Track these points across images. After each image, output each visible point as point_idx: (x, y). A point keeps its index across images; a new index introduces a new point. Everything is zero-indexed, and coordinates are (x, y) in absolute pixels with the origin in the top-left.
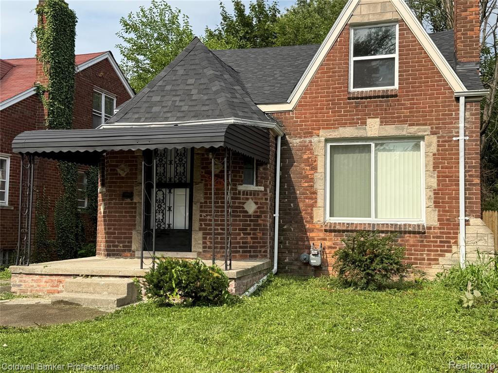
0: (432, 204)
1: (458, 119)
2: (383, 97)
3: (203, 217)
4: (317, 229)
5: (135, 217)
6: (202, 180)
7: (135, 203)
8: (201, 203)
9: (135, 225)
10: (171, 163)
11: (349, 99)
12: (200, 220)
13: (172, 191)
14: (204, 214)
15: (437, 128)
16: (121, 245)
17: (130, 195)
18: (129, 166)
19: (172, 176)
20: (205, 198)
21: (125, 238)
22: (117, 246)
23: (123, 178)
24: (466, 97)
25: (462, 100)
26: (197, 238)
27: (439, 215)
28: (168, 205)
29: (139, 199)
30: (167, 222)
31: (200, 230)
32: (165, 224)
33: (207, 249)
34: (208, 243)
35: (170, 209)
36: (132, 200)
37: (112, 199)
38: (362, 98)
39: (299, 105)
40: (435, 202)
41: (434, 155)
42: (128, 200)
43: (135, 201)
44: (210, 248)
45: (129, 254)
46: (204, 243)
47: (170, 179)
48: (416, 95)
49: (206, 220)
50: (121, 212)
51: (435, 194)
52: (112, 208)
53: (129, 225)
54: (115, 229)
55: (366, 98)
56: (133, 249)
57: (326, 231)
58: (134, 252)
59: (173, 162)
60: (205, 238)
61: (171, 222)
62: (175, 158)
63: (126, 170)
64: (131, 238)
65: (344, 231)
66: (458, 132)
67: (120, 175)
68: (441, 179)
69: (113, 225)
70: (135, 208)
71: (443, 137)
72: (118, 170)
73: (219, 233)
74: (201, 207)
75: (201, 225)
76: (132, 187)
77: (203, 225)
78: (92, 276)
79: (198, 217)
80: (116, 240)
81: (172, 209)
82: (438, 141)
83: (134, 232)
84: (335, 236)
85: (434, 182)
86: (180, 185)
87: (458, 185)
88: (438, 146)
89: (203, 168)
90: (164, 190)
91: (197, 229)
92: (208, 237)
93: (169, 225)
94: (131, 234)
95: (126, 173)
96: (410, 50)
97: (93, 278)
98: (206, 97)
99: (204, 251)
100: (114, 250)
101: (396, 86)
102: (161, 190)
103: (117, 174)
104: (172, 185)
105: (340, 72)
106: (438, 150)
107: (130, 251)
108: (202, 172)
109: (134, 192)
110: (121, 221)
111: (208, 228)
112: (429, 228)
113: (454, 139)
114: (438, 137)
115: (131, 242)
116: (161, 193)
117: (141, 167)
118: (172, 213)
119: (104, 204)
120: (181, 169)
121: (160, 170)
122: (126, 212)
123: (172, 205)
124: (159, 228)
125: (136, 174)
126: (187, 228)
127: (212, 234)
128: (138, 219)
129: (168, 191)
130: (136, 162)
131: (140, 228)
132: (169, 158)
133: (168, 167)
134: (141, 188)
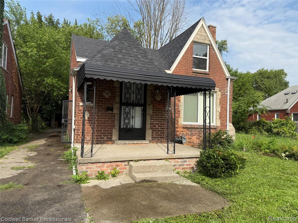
0: (218, 117)
1: (227, 86)
2: (204, 74)
3: (152, 122)
4: (180, 127)
5: (114, 121)
6: (152, 103)
7: (115, 114)
8: (151, 115)
9: (114, 126)
10: (133, 93)
11: (193, 72)
12: (151, 124)
13: (134, 108)
14: (153, 121)
15: (221, 89)
16: (106, 137)
17: (112, 109)
18: (110, 92)
19: (134, 100)
20: (153, 113)
21: (108, 133)
22: (103, 138)
23: (107, 99)
24: (231, 79)
25: (229, 80)
26: (149, 133)
27: (221, 122)
28: (131, 115)
29: (116, 111)
30: (131, 125)
31: (150, 129)
32: (130, 125)
33: (154, 139)
34: (154, 135)
35: (133, 117)
36: (112, 112)
37: (99, 111)
38: (197, 73)
39: (174, 71)
40: (220, 117)
41: (220, 99)
42: (110, 112)
43: (114, 112)
44: (155, 138)
45: (111, 142)
46: (152, 135)
47: (133, 101)
48: (215, 75)
49: (153, 124)
50: (106, 118)
51: (220, 114)
52: (100, 116)
53: (111, 126)
54: (101, 128)
55: (199, 73)
56: (113, 139)
57: (183, 128)
58: (113, 141)
59: (135, 93)
60: (153, 133)
61: (133, 125)
62: (136, 90)
63: (109, 94)
64: (112, 133)
65: (190, 128)
66: (227, 92)
67: (105, 97)
68: (222, 108)
69: (101, 126)
70: (114, 116)
71: (223, 93)
72: (104, 94)
73: (160, 130)
74: (151, 117)
75: (151, 126)
76: (113, 104)
77: (152, 127)
78: (140, 160)
79: (150, 122)
80: (102, 135)
81: (134, 117)
82: (221, 94)
83: (114, 130)
84: (187, 130)
85: (219, 109)
86: (138, 105)
87: (227, 111)
88: (221, 96)
89: (152, 97)
90: (129, 107)
92: (154, 132)
93: (132, 127)
94: (112, 131)
95: (109, 96)
96: (213, 57)
99: (152, 140)
100: (101, 141)
101: (207, 70)
102: (128, 107)
103: (103, 96)
104: (134, 105)
105: (190, 60)
106: (221, 97)
107: (111, 140)
108: (152, 99)
109: (114, 107)
110: (105, 123)
111: (155, 127)
112: (218, 127)
113: (226, 94)
114: (221, 93)
115: (112, 136)
116: (128, 108)
117: (118, 93)
118: (134, 119)
119: (90, 113)
120: (139, 97)
121: (128, 96)
122: (108, 119)
123: (134, 115)
124: (127, 128)
125: (115, 97)
126: (142, 128)
127: (156, 131)
128: (117, 123)
129: (132, 108)
130: (115, 90)
131: (118, 128)
132: (132, 90)
133: (132, 95)
134: (118, 105)
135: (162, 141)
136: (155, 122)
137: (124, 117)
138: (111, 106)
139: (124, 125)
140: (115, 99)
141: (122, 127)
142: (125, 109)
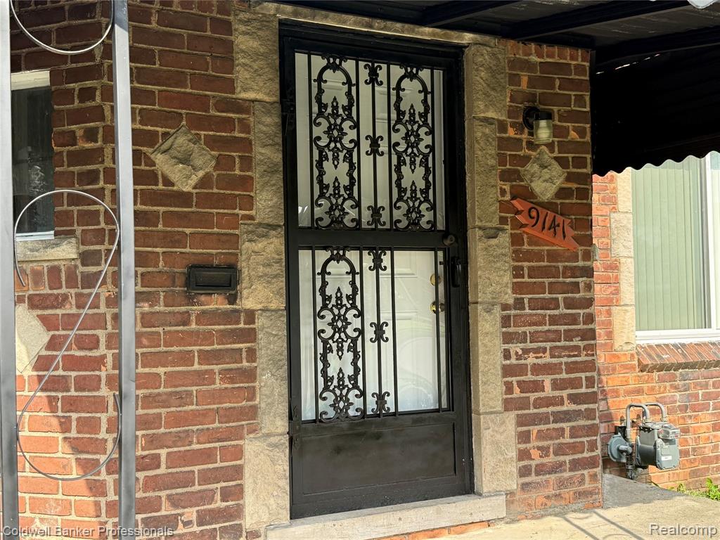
3: (513, 361)
4: (625, 367)
6: (503, 220)
8: (505, 307)
9: (253, 412)
10: (374, 150)
13: (386, 260)
14: (516, 348)
16: (191, 513)
17: (225, 280)
18: (212, 143)
19: (383, 201)
20: (517, 288)
22: (171, 523)
26: (499, 441)
28: (371, 318)
29: (258, 294)
30: (372, 388)
31: (506, 409)
32: (363, 394)
33: (533, 478)
34: (535, 453)
44: (540, 470)
46: (524, 455)
47: (376, 213)
49: (520, 370)
54: (151, 441)
56: (249, 521)
58: (254, 534)
60: (524, 437)
63: (198, 162)
64: (238, 472)
69: (146, 422)
70: (250, 335)
77: (517, 390)
79: (499, 360)
80: (163, 494)
81: (388, 332)
83: (252, 446)
84: (661, 380)
86: (410, 238)
89: (505, 176)
90: (353, 255)
92: (534, 430)
93: (381, 397)
94: (239, 453)
95: (201, 174)
99: (525, 487)
103: (151, 178)
107: (236, 534)
108: (503, 192)
109: (242, 265)
116: (343, 266)
120: (413, 176)
121: (336, 172)
122: (206, 357)
123: (386, 316)
128: (271, 386)
130: (246, 128)
131: (282, 425)
132: (366, 129)
133: (367, 162)
134: (274, 245)
135: (587, 486)
137: (318, 333)
141: (308, 413)
142: (324, 272)
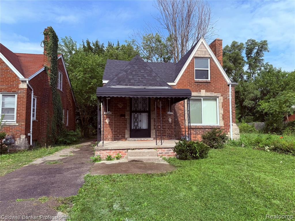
0: (221, 119)
1: (229, 91)
2: (206, 83)
5: (126, 124)
7: (126, 119)
10: (140, 103)
11: (195, 82)
12: (154, 125)
13: (141, 114)
15: (223, 94)
16: (121, 136)
17: (124, 116)
18: (123, 103)
21: (122, 133)
22: (119, 136)
23: (120, 108)
24: (232, 85)
25: (230, 86)
26: (153, 132)
27: (224, 123)
28: (139, 119)
29: (127, 117)
30: (139, 126)
32: (138, 127)
33: (157, 136)
34: (158, 134)
35: (140, 121)
36: (125, 117)
37: (115, 117)
38: (199, 83)
39: (178, 83)
40: (223, 118)
41: (222, 103)
42: (123, 118)
43: (126, 118)
45: (124, 139)
46: (156, 134)
47: (140, 109)
48: (216, 83)
50: (120, 122)
51: (223, 116)
52: (116, 121)
54: (117, 129)
55: (201, 83)
56: (126, 137)
58: (126, 138)
59: (141, 103)
60: (156, 132)
61: (141, 126)
62: (142, 101)
64: (125, 133)
66: (229, 96)
67: (119, 107)
68: (224, 110)
69: (117, 128)
70: (126, 121)
71: (224, 97)
72: (118, 105)
73: (162, 130)
74: (154, 120)
75: (154, 127)
76: (125, 112)
78: (136, 149)
81: (141, 121)
82: (223, 99)
83: (126, 130)
85: (222, 112)
86: (144, 112)
87: (229, 113)
88: (223, 100)
91: (153, 129)
93: (140, 128)
94: (125, 131)
95: (122, 106)
96: (214, 68)
97: (136, 150)
98: (151, 78)
100: (117, 138)
101: (209, 79)
103: (118, 107)
104: (141, 112)
105: (192, 73)
106: (223, 101)
107: (124, 138)
109: (126, 114)
110: (120, 126)
111: (157, 128)
112: (221, 127)
113: (228, 98)
114: (223, 97)
115: (125, 135)
117: (128, 104)
118: (141, 123)
119: (110, 119)
120: (144, 105)
121: (136, 105)
122: (122, 122)
123: (141, 119)
124: (136, 129)
125: (126, 107)
126: (148, 128)
127: (159, 130)
128: (128, 125)
129: (139, 114)
130: (126, 102)
131: (129, 129)
132: (139, 101)
133: (139, 104)
134: (129, 113)
135: (164, 138)
136: (157, 124)
137: (134, 121)
138: (123, 113)
139: (134, 127)
140: (126, 109)
141: (132, 128)
142: (134, 115)
